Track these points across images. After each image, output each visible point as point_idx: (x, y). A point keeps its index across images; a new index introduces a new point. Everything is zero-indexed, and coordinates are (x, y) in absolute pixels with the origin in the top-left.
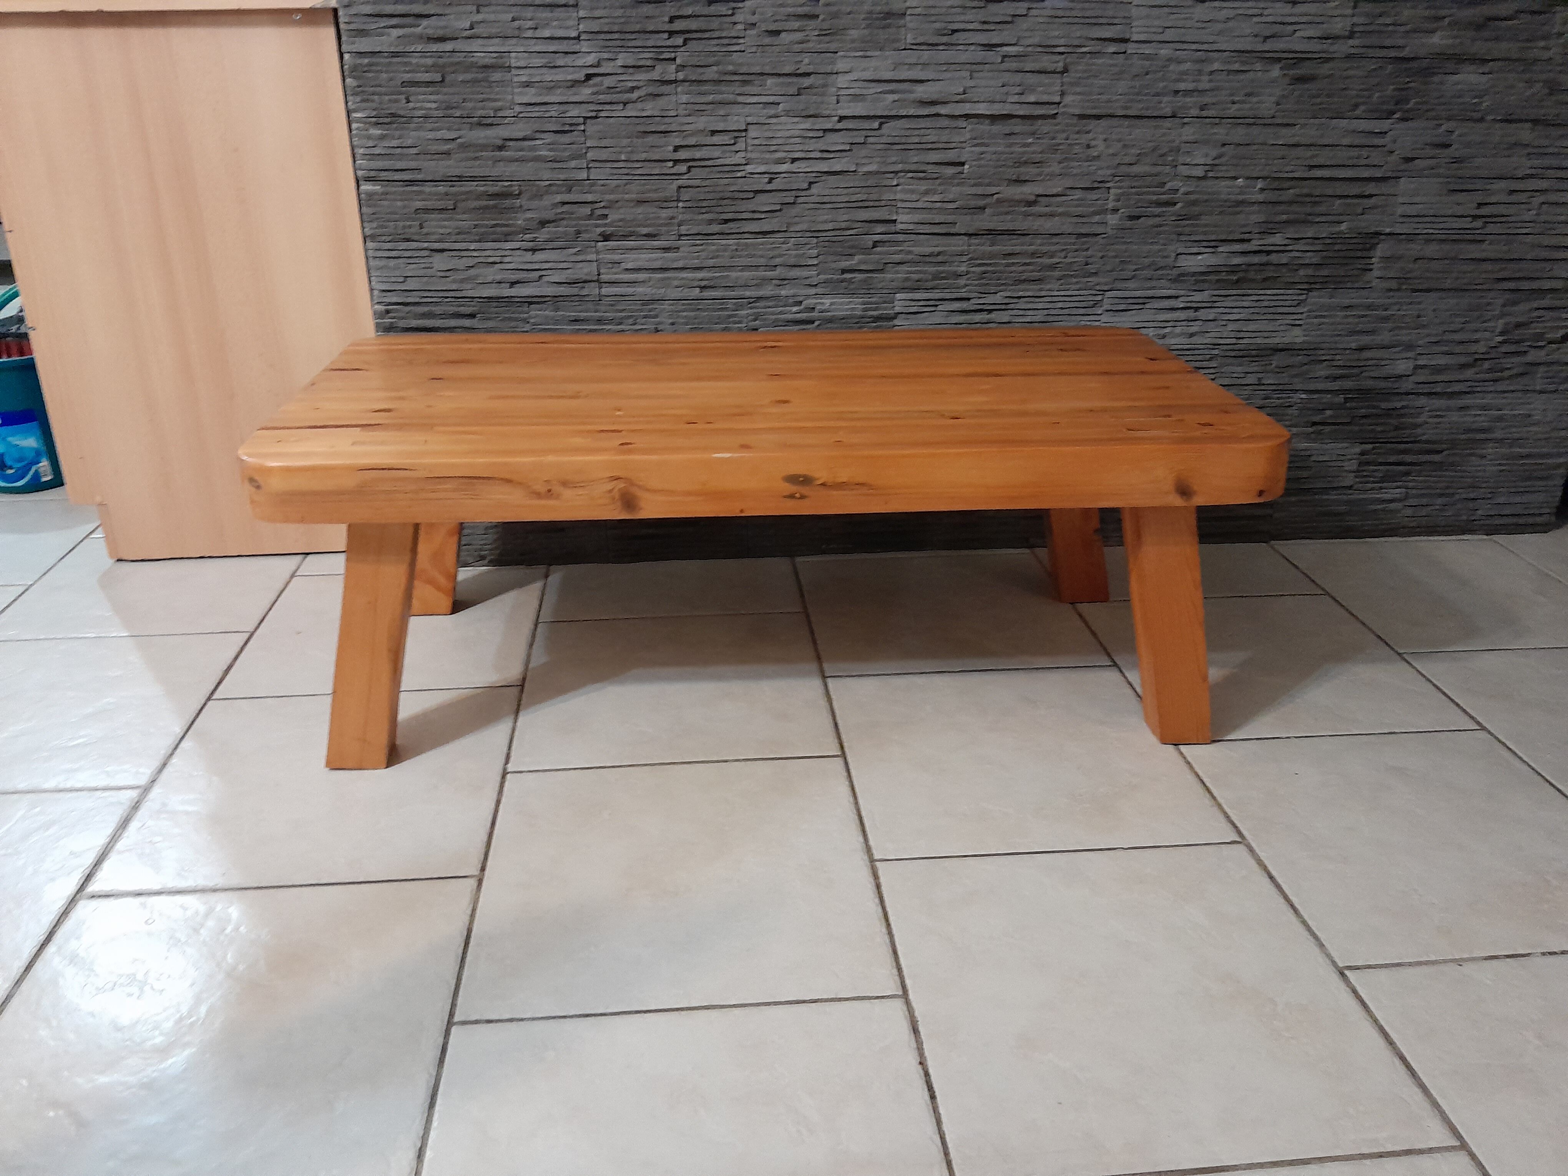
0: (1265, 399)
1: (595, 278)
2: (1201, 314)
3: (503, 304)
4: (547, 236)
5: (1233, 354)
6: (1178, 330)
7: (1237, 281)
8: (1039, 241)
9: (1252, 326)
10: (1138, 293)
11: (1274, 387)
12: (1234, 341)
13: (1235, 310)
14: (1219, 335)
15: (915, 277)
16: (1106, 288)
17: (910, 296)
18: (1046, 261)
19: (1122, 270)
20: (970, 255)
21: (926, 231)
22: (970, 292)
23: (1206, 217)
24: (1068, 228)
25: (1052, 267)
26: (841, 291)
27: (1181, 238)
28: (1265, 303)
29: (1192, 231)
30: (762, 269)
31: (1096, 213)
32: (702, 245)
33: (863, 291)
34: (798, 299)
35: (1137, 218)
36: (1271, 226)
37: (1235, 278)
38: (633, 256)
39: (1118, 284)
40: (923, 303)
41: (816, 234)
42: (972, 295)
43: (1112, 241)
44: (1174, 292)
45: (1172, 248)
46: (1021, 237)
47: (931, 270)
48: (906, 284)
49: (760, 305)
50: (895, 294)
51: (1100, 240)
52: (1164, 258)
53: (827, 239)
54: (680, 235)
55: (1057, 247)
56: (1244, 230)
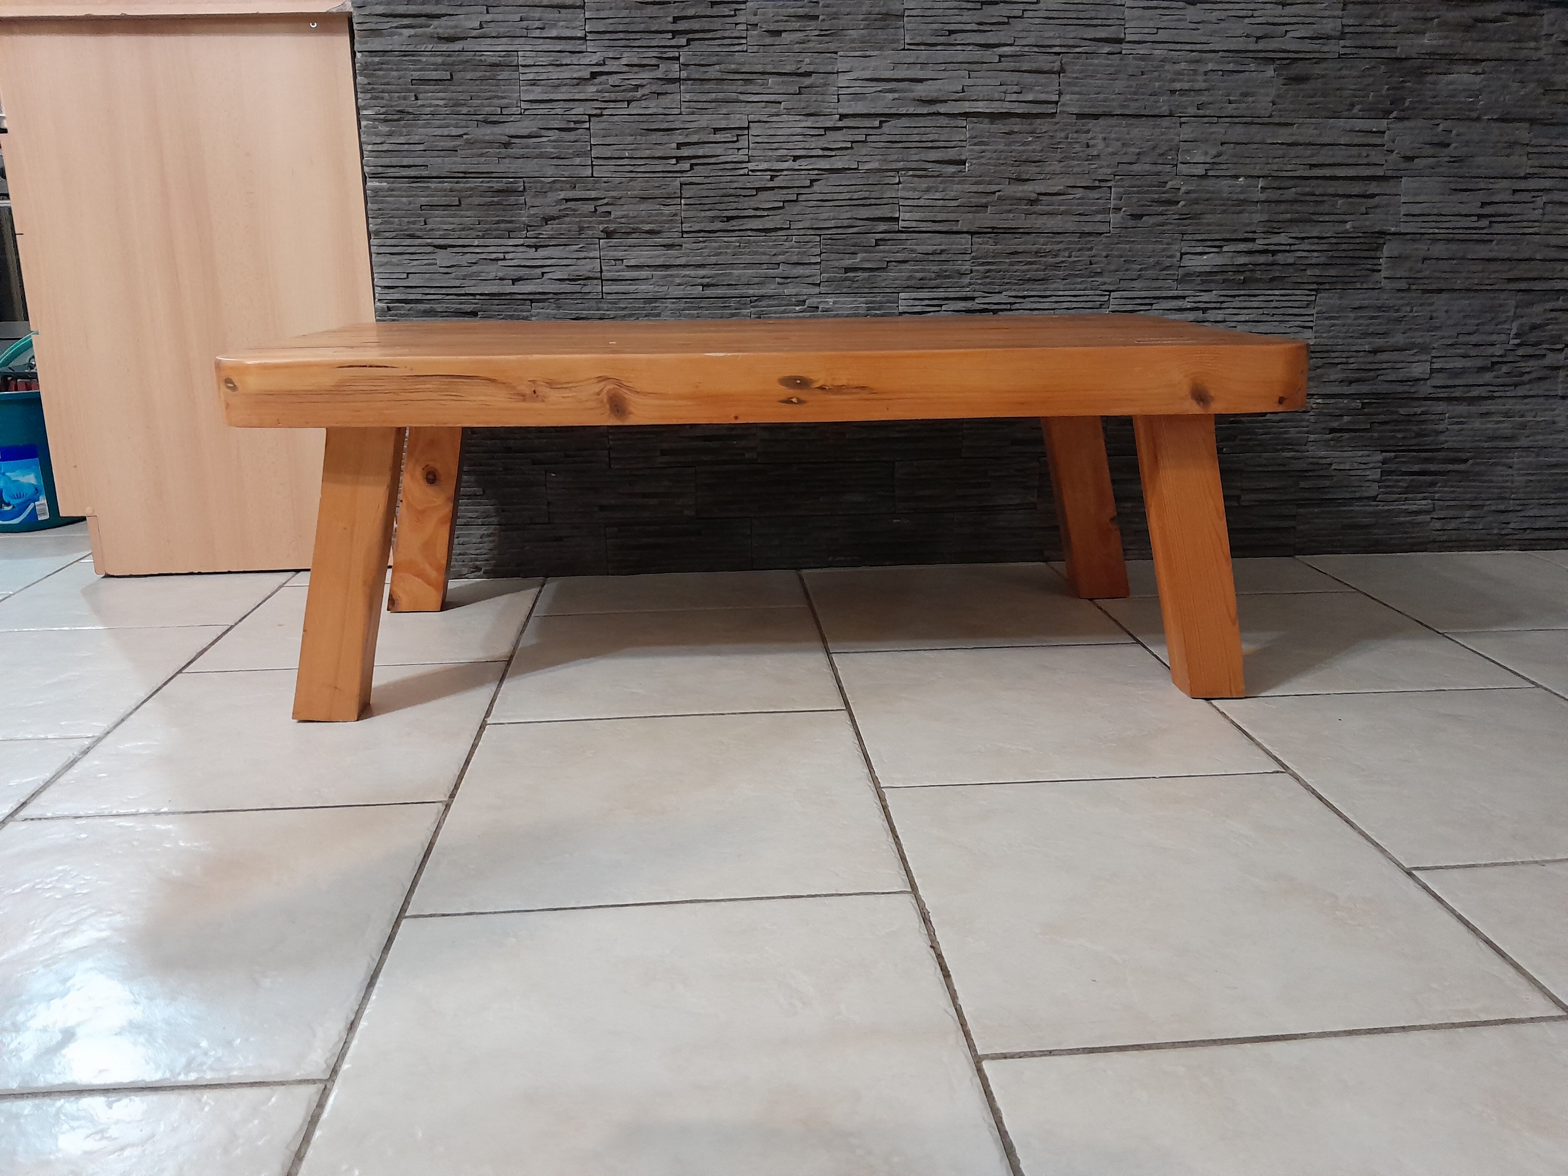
1: (598, 275)
2: (1211, 316)
3: (505, 302)
4: (550, 233)
7: (1244, 281)
8: (1042, 240)
10: (1144, 294)
13: (1243, 311)
15: (919, 275)
16: (1111, 288)
17: (913, 295)
18: (1050, 260)
19: (1127, 270)
20: (973, 254)
21: (928, 229)
22: (974, 291)
23: (1209, 216)
24: (1070, 227)
25: (1056, 266)
26: (844, 290)
27: (1185, 237)
28: (1273, 304)
29: (1196, 230)
30: (765, 266)
31: (1098, 212)
32: (704, 242)
33: (867, 290)
34: (801, 298)
35: (1140, 217)
36: (1275, 225)
37: (1242, 278)
38: (635, 252)
39: (1124, 284)
40: (927, 302)
41: (818, 232)
42: (976, 294)
43: (1116, 240)
44: (1180, 293)
45: (1177, 247)
46: (1024, 235)
47: (935, 268)
48: (909, 283)
49: (763, 303)
50: (899, 293)
51: (1103, 239)
52: (1168, 257)
53: (829, 236)
54: (683, 232)
55: (1060, 246)
56: (1248, 229)
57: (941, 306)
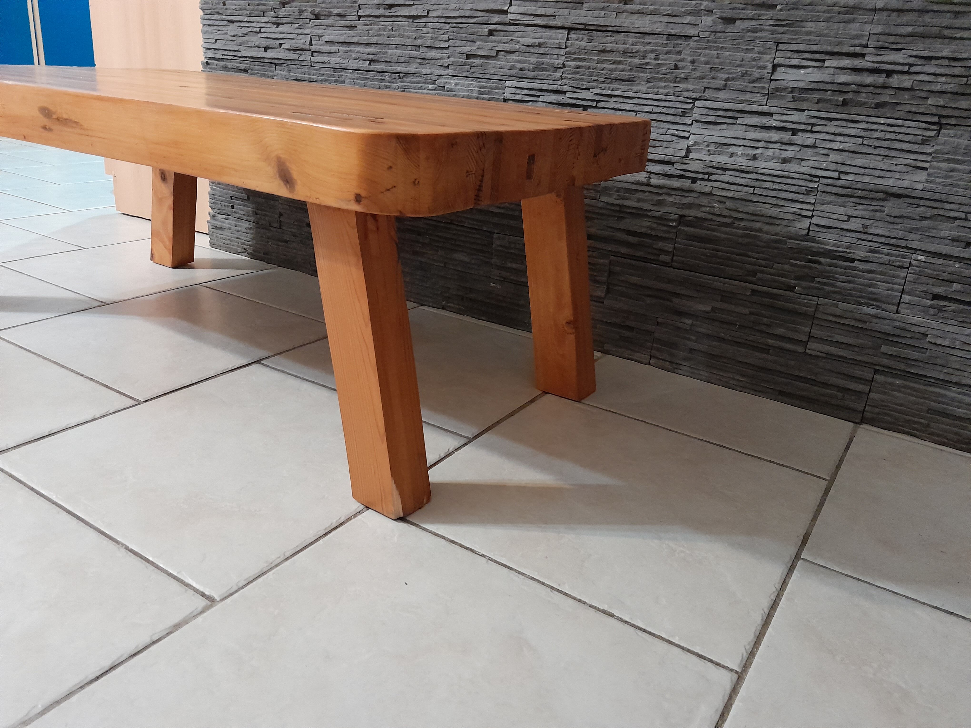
0: (871, 251)
1: (308, 47)
2: (799, 139)
3: (262, 64)
4: (284, 14)
5: (834, 190)
6: (770, 153)
7: (845, 103)
8: (631, 40)
9: (859, 161)
10: (726, 106)
11: (883, 240)
12: (836, 175)
13: (839, 138)
14: (816, 164)
15: (519, 66)
16: (694, 95)
17: (515, 84)
18: (637, 61)
19: (713, 78)
20: (567, 49)
21: (530, 22)
22: (565, 85)
23: (810, 24)
24: (658, 28)
25: (642, 68)
26: (464, 74)
27: (781, 47)
28: (876, 135)
29: (793, 39)
30: (409, 48)
31: (690, 14)
32: (371, 24)
33: (480, 76)
34: (434, 78)
35: (731, 21)
36: (892, 39)
37: (841, 99)
38: (330, 31)
39: (709, 94)
40: (526, 92)
41: (449, 21)
42: (566, 89)
43: (704, 45)
44: (765, 109)
45: (767, 57)
46: (615, 34)
47: (534, 60)
48: (512, 72)
49: (408, 80)
50: (506, 81)
51: (692, 44)
52: (759, 68)
53: (454, 24)
54: (360, 17)
55: (648, 48)
56: (857, 42)
57: (538, 96)
